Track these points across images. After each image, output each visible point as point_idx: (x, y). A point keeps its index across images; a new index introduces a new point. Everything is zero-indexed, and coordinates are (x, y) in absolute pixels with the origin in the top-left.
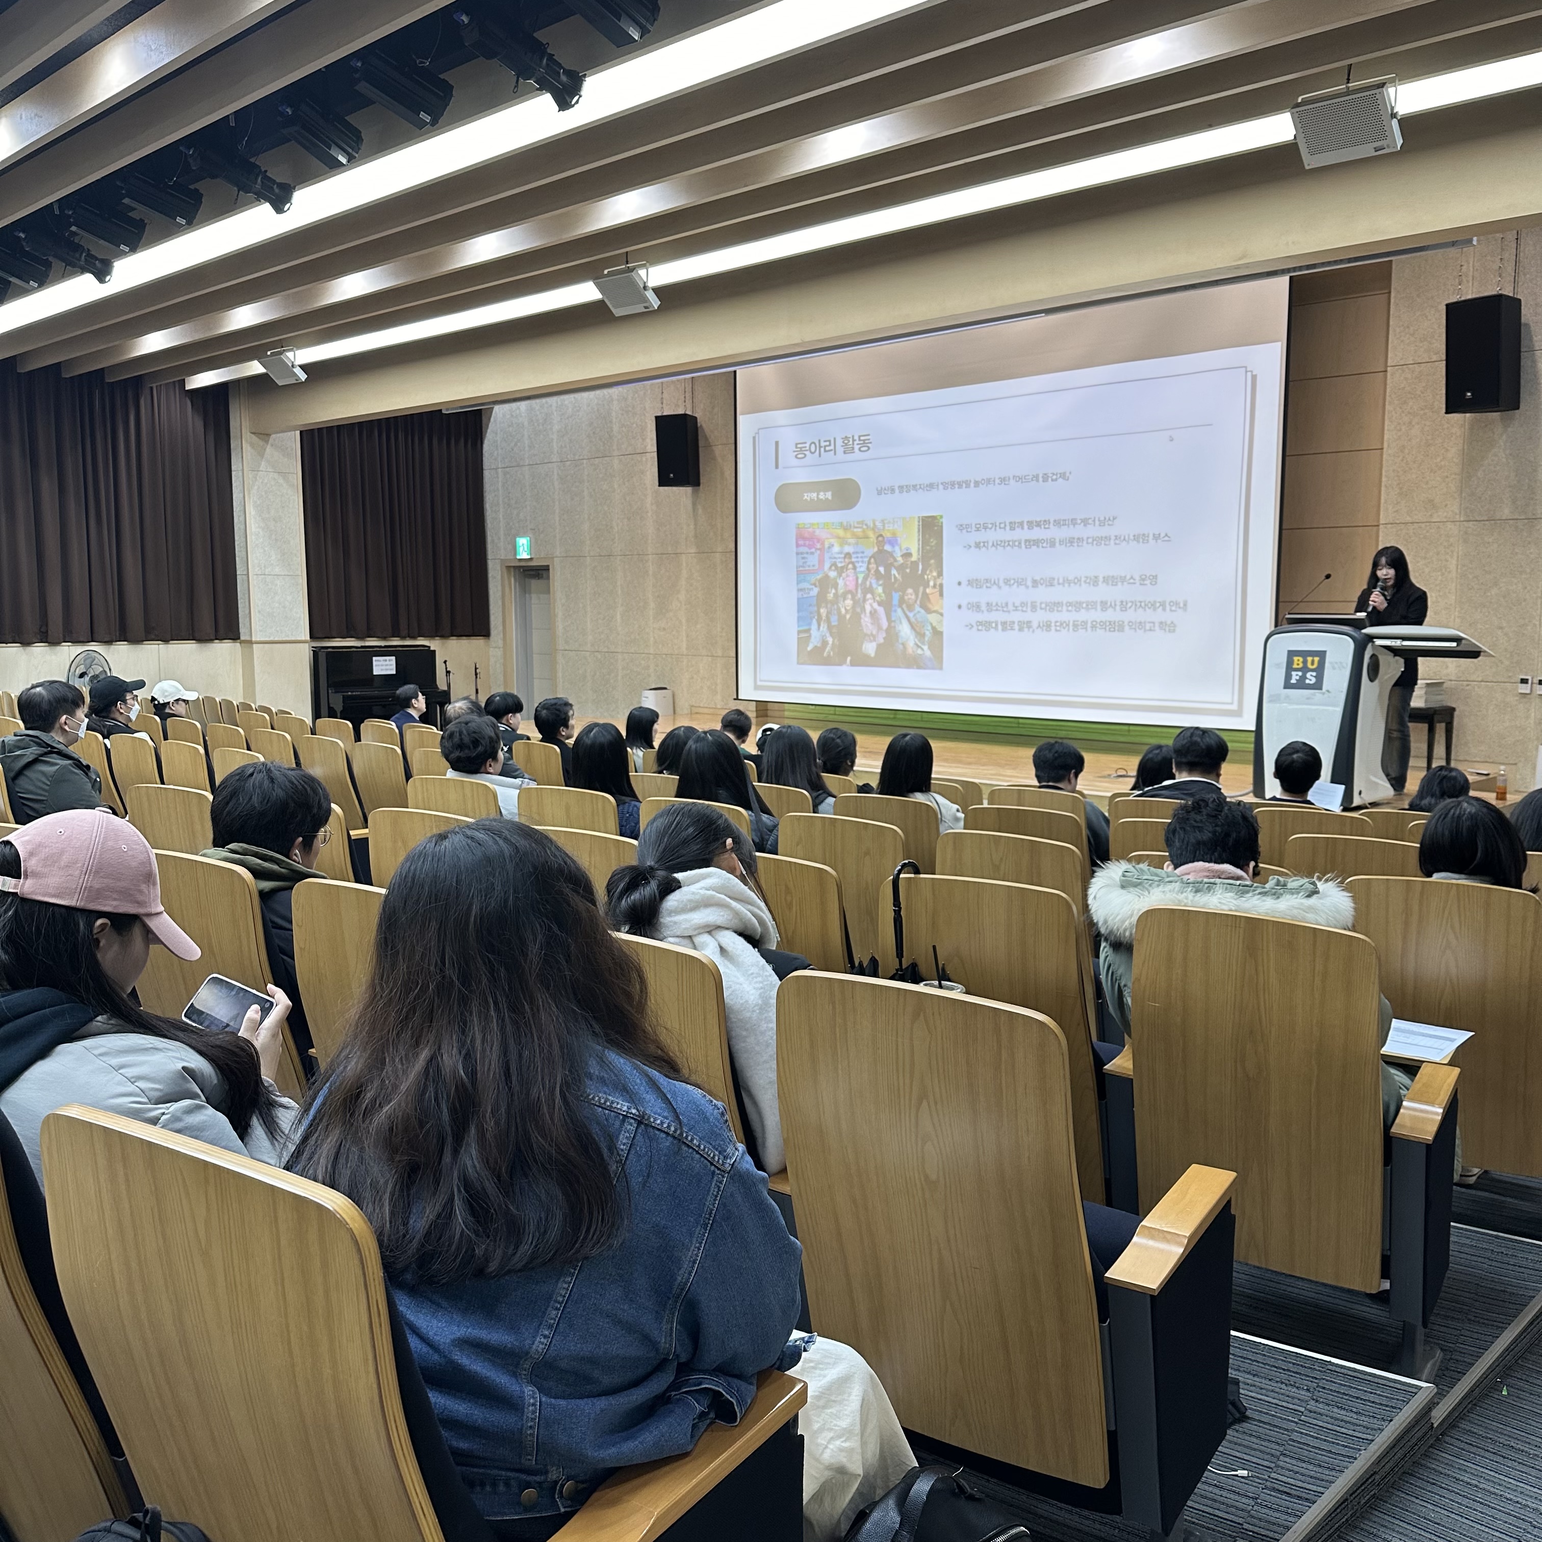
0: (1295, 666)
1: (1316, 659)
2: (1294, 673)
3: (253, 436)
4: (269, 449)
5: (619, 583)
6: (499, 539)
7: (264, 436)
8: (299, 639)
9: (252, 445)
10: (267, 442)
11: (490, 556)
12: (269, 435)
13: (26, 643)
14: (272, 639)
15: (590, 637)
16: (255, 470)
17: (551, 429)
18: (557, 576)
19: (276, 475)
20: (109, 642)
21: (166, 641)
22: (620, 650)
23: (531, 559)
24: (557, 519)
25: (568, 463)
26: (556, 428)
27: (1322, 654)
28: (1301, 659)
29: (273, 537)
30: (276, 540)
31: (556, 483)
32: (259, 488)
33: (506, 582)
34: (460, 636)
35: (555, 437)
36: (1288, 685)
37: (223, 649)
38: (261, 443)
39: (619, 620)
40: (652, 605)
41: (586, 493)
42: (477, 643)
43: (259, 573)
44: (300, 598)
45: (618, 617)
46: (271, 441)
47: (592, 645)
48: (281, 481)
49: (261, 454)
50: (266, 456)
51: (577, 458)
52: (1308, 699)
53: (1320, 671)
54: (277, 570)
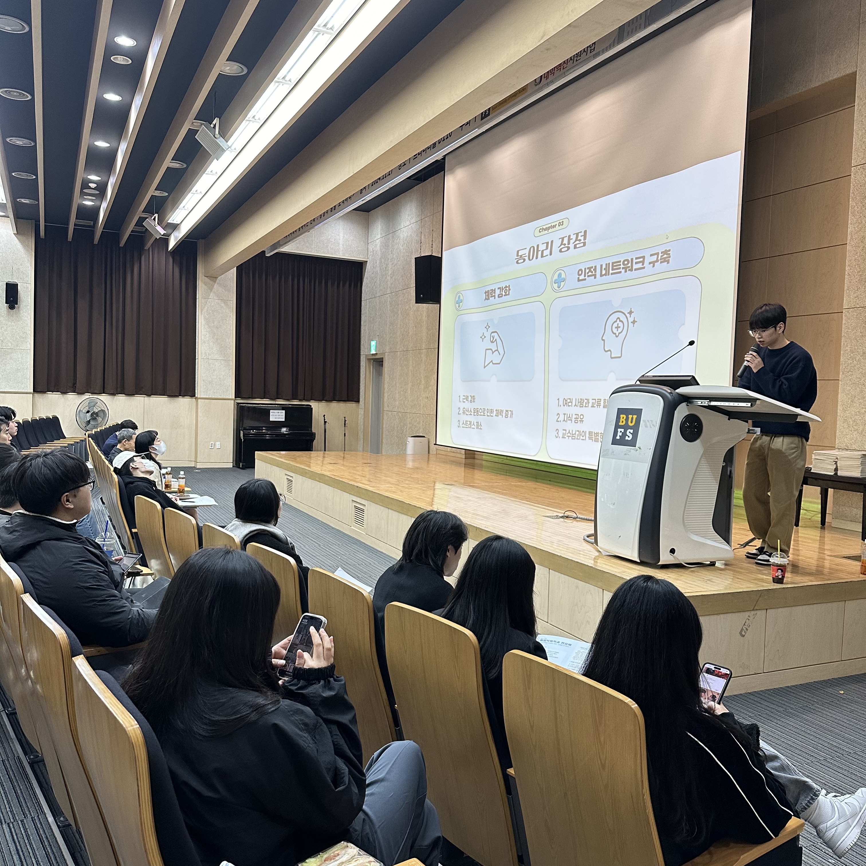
0: (621, 424)
1: (635, 417)
2: (619, 430)
3: (206, 278)
4: (216, 286)
5: (410, 368)
6: (366, 342)
7: (213, 278)
8: (227, 397)
9: (205, 284)
10: (215, 282)
11: (362, 353)
12: (216, 278)
13: (64, 393)
14: (210, 397)
15: (397, 403)
16: (206, 298)
17: (388, 273)
18: (386, 364)
19: (219, 301)
20: (113, 394)
21: (149, 395)
22: (408, 411)
23: (376, 354)
24: (388, 329)
25: (393, 294)
26: (390, 272)
27: (638, 412)
28: (625, 416)
29: (216, 337)
30: (217, 339)
31: (388, 307)
32: (208, 308)
33: (367, 368)
34: (339, 400)
35: (389, 278)
36: (615, 442)
37: (184, 401)
38: (211, 282)
39: (409, 392)
40: (423, 382)
41: (399, 312)
42: (351, 406)
43: (205, 358)
44: (231, 374)
45: (409, 389)
46: (217, 281)
47: (398, 408)
48: (223, 305)
49: (211, 289)
50: (213, 290)
51: (397, 290)
52: (625, 454)
53: (636, 428)
54: (217, 357)
